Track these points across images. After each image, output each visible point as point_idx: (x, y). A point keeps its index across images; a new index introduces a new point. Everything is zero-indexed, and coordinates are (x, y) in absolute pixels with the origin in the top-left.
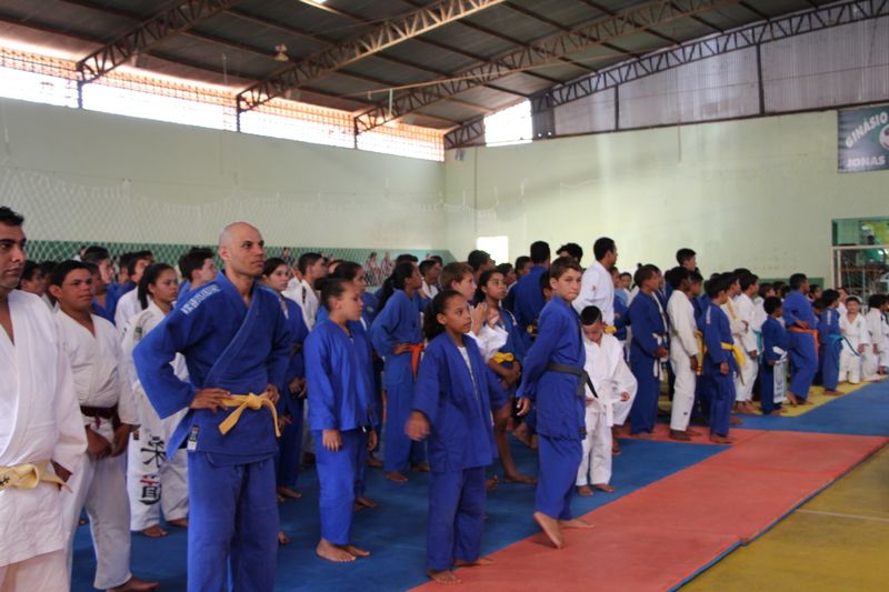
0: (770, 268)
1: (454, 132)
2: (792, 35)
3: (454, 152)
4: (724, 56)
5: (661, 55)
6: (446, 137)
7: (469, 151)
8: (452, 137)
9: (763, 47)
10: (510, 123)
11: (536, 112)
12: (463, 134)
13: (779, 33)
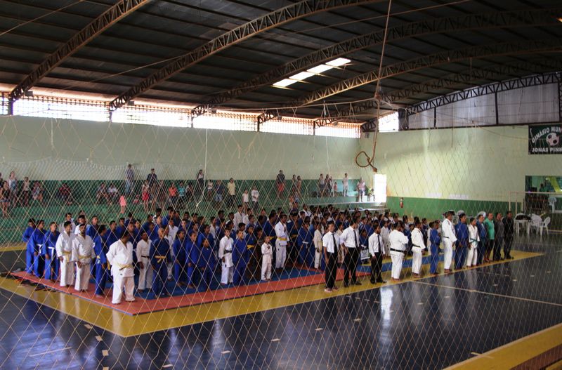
0: (499, 196)
1: (365, 124)
2: (510, 89)
3: (364, 134)
4: (480, 97)
5: (454, 95)
6: (361, 126)
7: (371, 134)
8: (364, 127)
9: (498, 94)
10: (389, 123)
11: (400, 117)
12: (369, 127)
13: (504, 88)
